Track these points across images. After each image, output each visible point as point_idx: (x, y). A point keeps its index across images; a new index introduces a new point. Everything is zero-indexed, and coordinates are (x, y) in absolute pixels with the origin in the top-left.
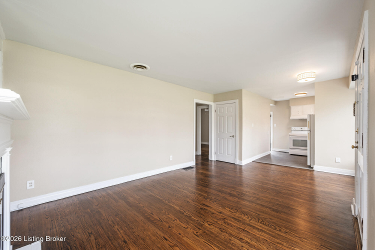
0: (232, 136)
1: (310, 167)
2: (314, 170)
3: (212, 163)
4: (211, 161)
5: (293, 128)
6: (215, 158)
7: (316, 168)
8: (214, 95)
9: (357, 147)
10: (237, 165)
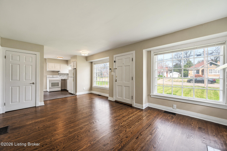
1: (73, 94)
5: (48, 76)
6: (3, 110)
7: (78, 94)
9: (116, 81)
10: (38, 107)
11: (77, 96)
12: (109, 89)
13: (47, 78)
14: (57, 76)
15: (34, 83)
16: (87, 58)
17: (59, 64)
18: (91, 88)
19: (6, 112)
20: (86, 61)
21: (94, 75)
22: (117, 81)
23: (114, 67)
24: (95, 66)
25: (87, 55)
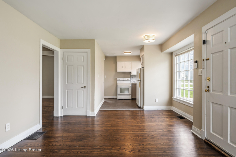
0: (83, 86)
1: (140, 107)
2: (144, 110)
3: (58, 120)
4: (58, 117)
5: (118, 79)
6: (61, 114)
7: (146, 108)
8: (61, 40)
9: (208, 91)
10: (89, 117)
11: (145, 112)
12: (194, 105)
13: (117, 81)
14: (128, 79)
15: (85, 87)
16: (162, 46)
17: (131, 62)
18: (171, 101)
19: (64, 116)
20: (160, 52)
21: (176, 77)
22: (211, 92)
23: (204, 57)
24: (176, 59)
25: (153, 41)
